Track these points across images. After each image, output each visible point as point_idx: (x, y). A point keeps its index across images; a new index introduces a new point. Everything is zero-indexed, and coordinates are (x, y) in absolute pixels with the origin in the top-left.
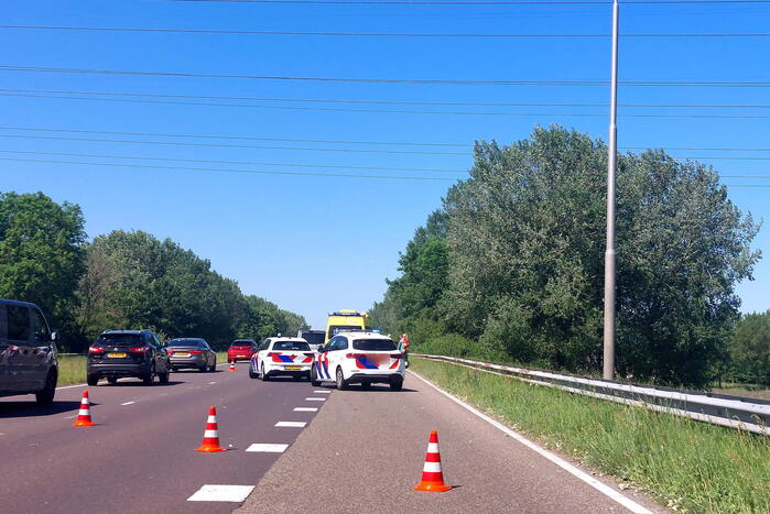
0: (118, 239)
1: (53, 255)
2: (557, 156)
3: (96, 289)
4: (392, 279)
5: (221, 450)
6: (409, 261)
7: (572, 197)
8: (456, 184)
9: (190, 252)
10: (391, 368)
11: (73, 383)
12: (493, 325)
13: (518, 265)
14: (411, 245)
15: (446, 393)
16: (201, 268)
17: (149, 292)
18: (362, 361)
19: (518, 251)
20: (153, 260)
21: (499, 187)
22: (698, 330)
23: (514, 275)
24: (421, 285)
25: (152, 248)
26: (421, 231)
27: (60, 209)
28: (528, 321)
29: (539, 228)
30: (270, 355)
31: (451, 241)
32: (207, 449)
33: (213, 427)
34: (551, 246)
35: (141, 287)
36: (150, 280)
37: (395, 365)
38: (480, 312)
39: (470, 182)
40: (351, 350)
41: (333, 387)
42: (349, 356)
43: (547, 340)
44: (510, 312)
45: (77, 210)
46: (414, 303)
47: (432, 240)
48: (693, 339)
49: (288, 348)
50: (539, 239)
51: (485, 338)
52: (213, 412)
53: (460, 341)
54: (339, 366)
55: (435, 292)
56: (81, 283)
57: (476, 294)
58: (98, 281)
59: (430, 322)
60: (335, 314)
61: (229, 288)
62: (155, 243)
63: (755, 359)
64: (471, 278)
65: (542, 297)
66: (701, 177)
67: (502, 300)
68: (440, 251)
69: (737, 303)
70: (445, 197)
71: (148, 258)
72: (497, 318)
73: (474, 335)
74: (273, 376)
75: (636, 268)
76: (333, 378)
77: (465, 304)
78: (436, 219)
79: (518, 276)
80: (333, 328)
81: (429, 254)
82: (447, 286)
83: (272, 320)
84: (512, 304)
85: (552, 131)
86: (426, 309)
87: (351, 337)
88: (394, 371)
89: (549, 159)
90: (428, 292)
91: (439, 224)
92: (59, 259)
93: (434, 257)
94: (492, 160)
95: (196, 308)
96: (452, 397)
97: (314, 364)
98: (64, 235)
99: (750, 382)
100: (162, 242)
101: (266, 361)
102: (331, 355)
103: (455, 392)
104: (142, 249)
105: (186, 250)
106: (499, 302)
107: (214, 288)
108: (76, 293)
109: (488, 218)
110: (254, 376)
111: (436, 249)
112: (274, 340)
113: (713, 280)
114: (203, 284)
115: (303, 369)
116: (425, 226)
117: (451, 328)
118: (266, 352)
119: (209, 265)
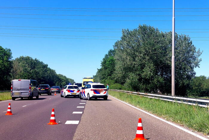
0: (22, 59)
1: (3, 63)
2: (145, 33)
3: (16, 73)
4: (99, 69)
5: (56, 124)
6: (104, 63)
7: (150, 45)
8: (117, 41)
9: (42, 62)
10: (104, 93)
11: (8, 100)
12: (128, 81)
13: (135, 64)
14: (104, 59)
15: (120, 101)
16: (46, 66)
17: (30, 73)
18: (95, 92)
19: (135, 60)
21: (129, 42)
22: (184, 81)
23: (134, 67)
24: (107, 70)
25: (31, 61)
26: (107, 55)
27: (5, 50)
28: (138, 79)
29: (141, 53)
30: (67, 90)
31: (116, 57)
32: (51, 124)
33: (54, 116)
34: (144, 58)
35: (28, 72)
36: (31, 70)
37: (105, 92)
38: (124, 77)
39: (121, 41)
40: (92, 88)
41: (86, 99)
42: (91, 90)
43: (143, 85)
44: (133, 77)
45: (10, 50)
46: (105, 75)
47: (110, 58)
48: (183, 84)
49: (72, 88)
50: (141, 57)
51: (126, 85)
52: (53, 111)
53: (119, 85)
54: (88, 93)
55: (111, 72)
56: (11, 71)
57: (123, 72)
58: (16, 70)
59: (110, 80)
60: (85, 78)
61: (53, 72)
62: (32, 59)
63: (197, 89)
64: (121, 68)
65: (142, 73)
66: (185, 39)
67: (131, 74)
68: (112, 60)
69: (195, 74)
70: (114, 45)
71: (30, 64)
72: (129, 79)
73: (122, 83)
74: (68, 96)
75: (167, 64)
76: (87, 97)
77: (120, 75)
78: (111, 52)
79: (135, 67)
80: (84, 82)
81: (109, 61)
82: (115, 70)
83: (65, 81)
84: (133, 75)
85: (144, 26)
86: (109, 77)
87: (92, 84)
88: (105, 94)
89: (143, 34)
90: (109, 72)
91: (111, 53)
92: (5, 64)
93: (111, 62)
94: (127, 34)
95: (44, 77)
96: (123, 102)
97: (80, 93)
98: (6, 57)
99: (196, 95)
100: (34, 59)
101: (66, 92)
102: (86, 90)
103: (123, 100)
104: (28, 61)
106: (130, 74)
107: (49, 72)
108: (10, 74)
109: (126, 51)
110: (62, 96)
111: (111, 60)
112: (68, 86)
113: (189, 67)
114: (46, 71)
115: (77, 94)
116: (107, 54)
117: (116, 82)
118: (66, 89)
119: (47, 66)
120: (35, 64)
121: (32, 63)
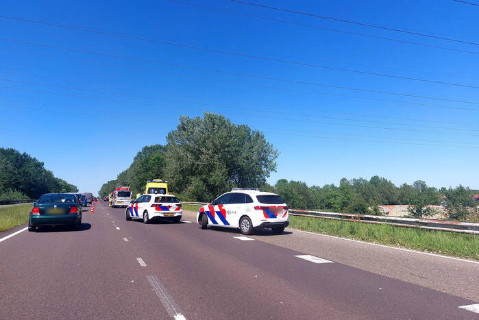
9: (35, 159)
10: (283, 217)
16: (40, 165)
18: (269, 213)
20: (17, 162)
30: (153, 206)
35: (11, 172)
37: (285, 214)
61: (49, 174)
62: (18, 154)
65: (209, 177)
101: (149, 210)
105: (33, 158)
112: (154, 196)
115: (175, 215)
118: (149, 204)
119: (43, 164)
120: (22, 160)
121: (18, 160)
